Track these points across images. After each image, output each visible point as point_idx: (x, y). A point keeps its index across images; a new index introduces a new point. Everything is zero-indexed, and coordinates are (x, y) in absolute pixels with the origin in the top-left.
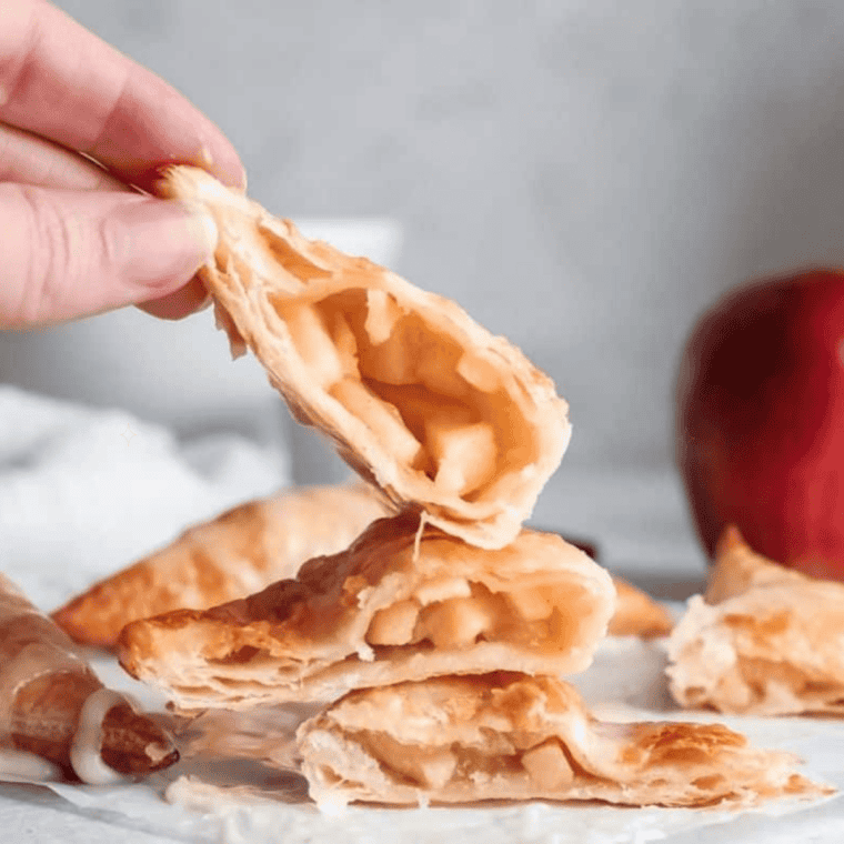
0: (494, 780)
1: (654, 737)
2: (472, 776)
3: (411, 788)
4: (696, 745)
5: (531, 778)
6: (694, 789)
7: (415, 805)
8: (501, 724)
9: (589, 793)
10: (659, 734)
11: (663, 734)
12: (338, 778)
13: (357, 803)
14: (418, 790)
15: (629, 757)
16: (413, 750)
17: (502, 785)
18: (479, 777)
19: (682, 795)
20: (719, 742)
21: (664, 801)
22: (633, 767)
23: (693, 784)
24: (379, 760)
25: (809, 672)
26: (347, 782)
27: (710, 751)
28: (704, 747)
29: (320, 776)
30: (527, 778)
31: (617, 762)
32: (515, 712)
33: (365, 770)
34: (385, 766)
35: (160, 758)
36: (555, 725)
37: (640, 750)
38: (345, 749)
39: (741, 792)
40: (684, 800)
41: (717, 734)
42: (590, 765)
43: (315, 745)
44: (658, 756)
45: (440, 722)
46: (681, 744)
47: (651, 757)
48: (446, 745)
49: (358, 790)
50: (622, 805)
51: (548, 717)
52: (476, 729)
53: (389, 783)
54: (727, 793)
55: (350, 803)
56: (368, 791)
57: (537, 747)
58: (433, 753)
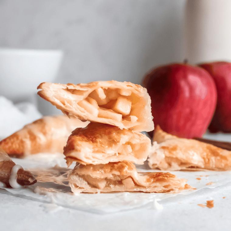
0: (116, 187)
1: (154, 176)
2: (110, 186)
3: (96, 189)
4: (164, 178)
5: (125, 186)
6: (164, 188)
7: (97, 193)
8: (117, 173)
9: (139, 189)
10: (155, 175)
11: (156, 175)
12: (77, 187)
13: (83, 192)
14: (97, 189)
15: (148, 181)
16: (96, 179)
17: (118, 188)
18: (112, 186)
19: (161, 190)
20: (169, 177)
21: (157, 191)
22: (149, 183)
23: (163, 187)
24: (87, 182)
25: (182, 160)
26: (80, 187)
27: (167, 179)
28: (166, 178)
29: (73, 186)
30: (123, 186)
31: (145, 182)
32: (120, 170)
33: (84, 185)
34: (89, 183)
35: (32, 182)
36: (131, 173)
37: (151, 179)
38: (79, 179)
39: (175, 189)
40: (161, 191)
41: (168, 175)
42: (139, 183)
43: (72, 179)
44: (155, 180)
45: (102, 173)
46: (161, 177)
47: (153, 181)
48: (104, 178)
49: (83, 189)
50: (146, 192)
51: (129, 171)
52: (111, 174)
53: (90, 187)
54: (171, 189)
55: (81, 193)
56: (85, 190)
57: (126, 178)
58: (101, 180)
